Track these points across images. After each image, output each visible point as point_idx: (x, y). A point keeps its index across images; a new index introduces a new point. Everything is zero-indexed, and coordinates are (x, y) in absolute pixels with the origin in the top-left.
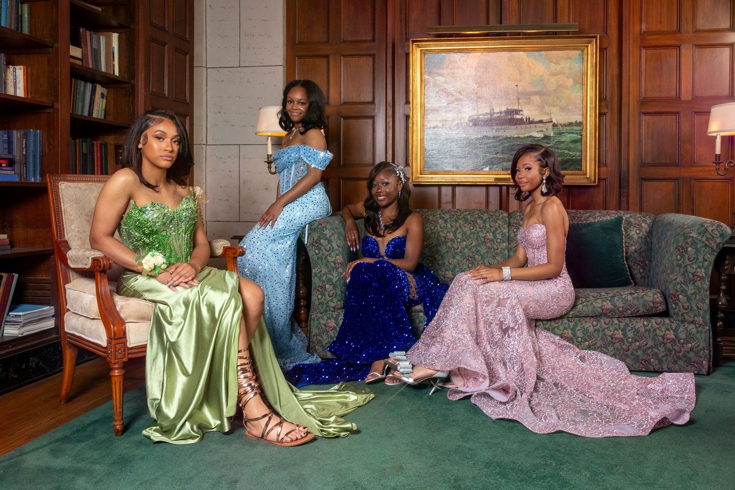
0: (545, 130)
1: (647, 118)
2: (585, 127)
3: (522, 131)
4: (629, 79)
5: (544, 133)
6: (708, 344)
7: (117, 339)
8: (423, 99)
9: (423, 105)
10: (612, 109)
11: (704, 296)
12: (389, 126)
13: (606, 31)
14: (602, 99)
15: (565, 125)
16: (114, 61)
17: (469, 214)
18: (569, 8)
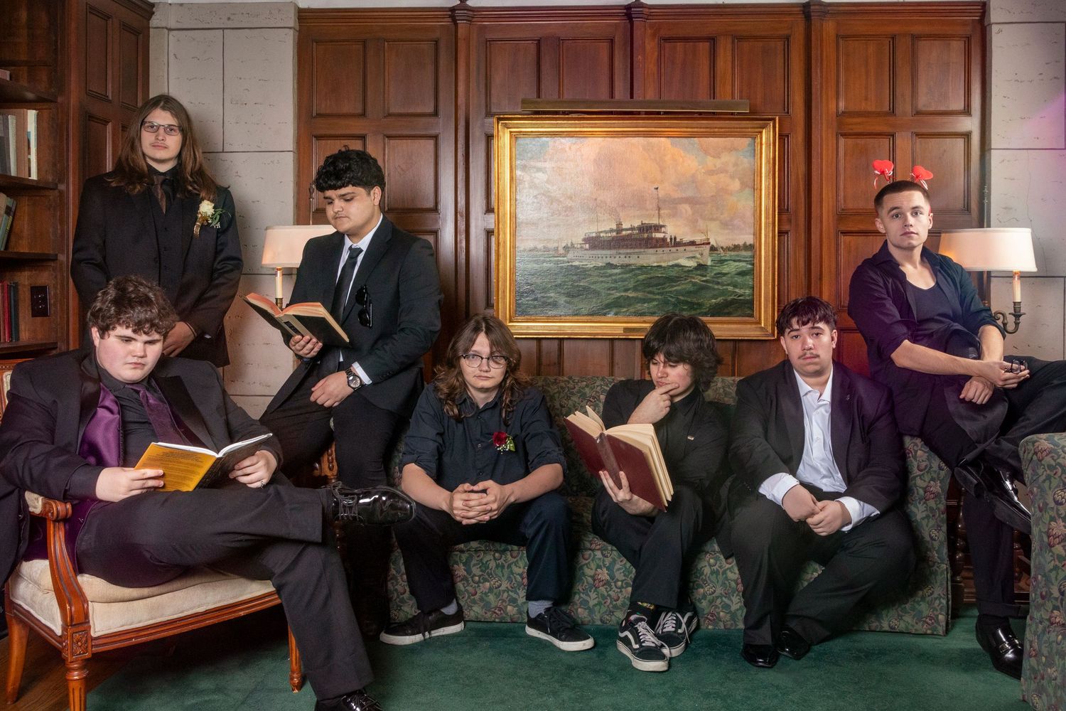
0: (699, 256)
1: (848, 238)
2: (758, 253)
3: (665, 257)
4: (822, 180)
5: (697, 260)
6: (945, 590)
7: (75, 625)
8: (513, 208)
9: (514, 216)
10: (797, 225)
11: (940, 521)
12: (461, 248)
13: (788, 110)
14: (783, 209)
15: (729, 249)
16: (29, 153)
17: (587, 386)
18: (733, 74)
